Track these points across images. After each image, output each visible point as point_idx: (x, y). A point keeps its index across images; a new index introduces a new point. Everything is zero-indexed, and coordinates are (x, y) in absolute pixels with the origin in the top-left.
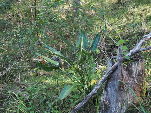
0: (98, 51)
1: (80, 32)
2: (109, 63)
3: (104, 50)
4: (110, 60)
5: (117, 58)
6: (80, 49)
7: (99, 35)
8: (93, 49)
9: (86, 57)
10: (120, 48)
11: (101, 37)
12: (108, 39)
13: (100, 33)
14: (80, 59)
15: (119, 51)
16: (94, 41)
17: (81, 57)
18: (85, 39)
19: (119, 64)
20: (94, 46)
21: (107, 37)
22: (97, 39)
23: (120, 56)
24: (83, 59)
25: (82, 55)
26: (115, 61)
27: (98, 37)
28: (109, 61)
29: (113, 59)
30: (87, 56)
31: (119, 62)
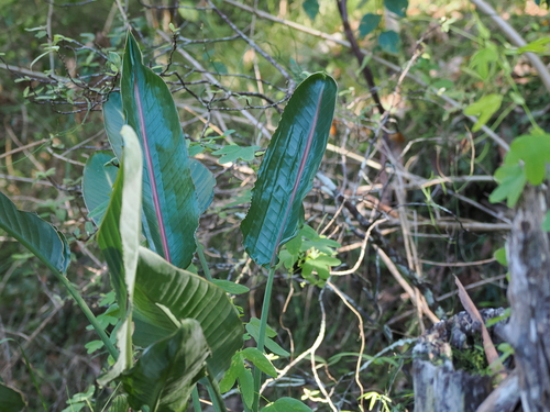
0: (319, 257)
1: (116, 62)
2: (435, 391)
3: (394, 245)
4: (448, 350)
5: (511, 332)
6: (114, 257)
7: (321, 87)
8: (263, 242)
9: (187, 346)
10: (525, 226)
11: (354, 104)
12: (433, 117)
13: (339, 57)
14: (121, 365)
15: (524, 255)
16: (274, 162)
17: (137, 339)
18: (167, 144)
19: (535, 393)
20: (274, 207)
21: (414, 94)
22: (296, 131)
23: (533, 313)
24: (151, 370)
25: (146, 317)
26: (496, 363)
27: (312, 114)
28: (430, 369)
29: (473, 338)
30: (198, 334)
31: (532, 376)
